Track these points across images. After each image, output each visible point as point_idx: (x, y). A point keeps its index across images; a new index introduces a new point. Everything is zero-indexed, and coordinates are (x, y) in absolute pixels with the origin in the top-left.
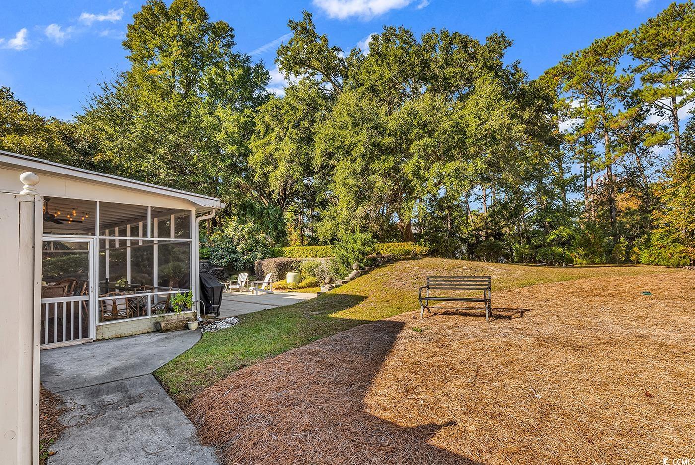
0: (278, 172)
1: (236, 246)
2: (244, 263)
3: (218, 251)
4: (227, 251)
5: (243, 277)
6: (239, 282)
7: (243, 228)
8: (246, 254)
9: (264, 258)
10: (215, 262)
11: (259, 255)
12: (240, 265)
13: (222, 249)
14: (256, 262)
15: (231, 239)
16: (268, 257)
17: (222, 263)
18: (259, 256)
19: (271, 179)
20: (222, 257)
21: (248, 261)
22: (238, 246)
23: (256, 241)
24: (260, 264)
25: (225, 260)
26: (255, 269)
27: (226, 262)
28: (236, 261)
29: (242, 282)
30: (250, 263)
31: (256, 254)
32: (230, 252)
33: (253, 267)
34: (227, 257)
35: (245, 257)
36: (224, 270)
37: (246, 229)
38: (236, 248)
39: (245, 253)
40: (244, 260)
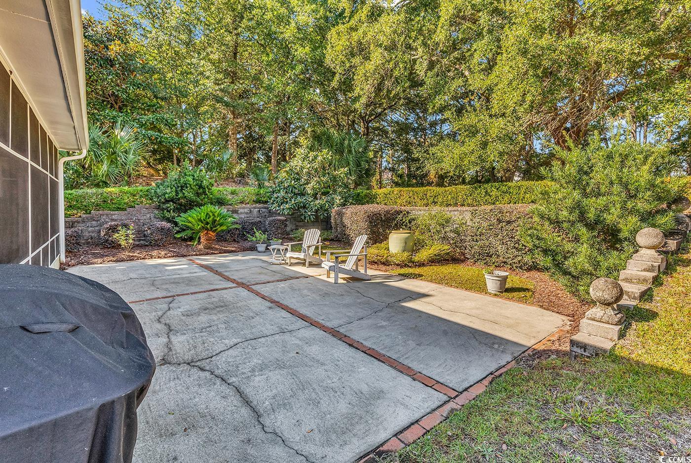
0: (370, 66)
1: (305, 184)
2: (317, 211)
3: (279, 191)
4: (292, 192)
5: (312, 237)
6: (305, 246)
7: (316, 157)
8: (319, 198)
9: (344, 205)
10: (274, 207)
11: (338, 199)
12: (309, 213)
13: (284, 188)
14: (333, 211)
15: (297, 174)
16: (352, 204)
17: (283, 209)
18: (338, 201)
19: (358, 78)
20: (284, 201)
21: (321, 208)
22: (308, 184)
23: (334, 179)
24: (340, 214)
25: (287, 206)
26: (332, 221)
27: (289, 208)
28: (304, 207)
29: (309, 247)
30: (325, 210)
31: (333, 198)
32: (295, 194)
33: (329, 217)
34: (291, 200)
35: (317, 202)
36: (286, 220)
37: (320, 158)
38: (304, 188)
39: (318, 196)
40: (316, 206)
